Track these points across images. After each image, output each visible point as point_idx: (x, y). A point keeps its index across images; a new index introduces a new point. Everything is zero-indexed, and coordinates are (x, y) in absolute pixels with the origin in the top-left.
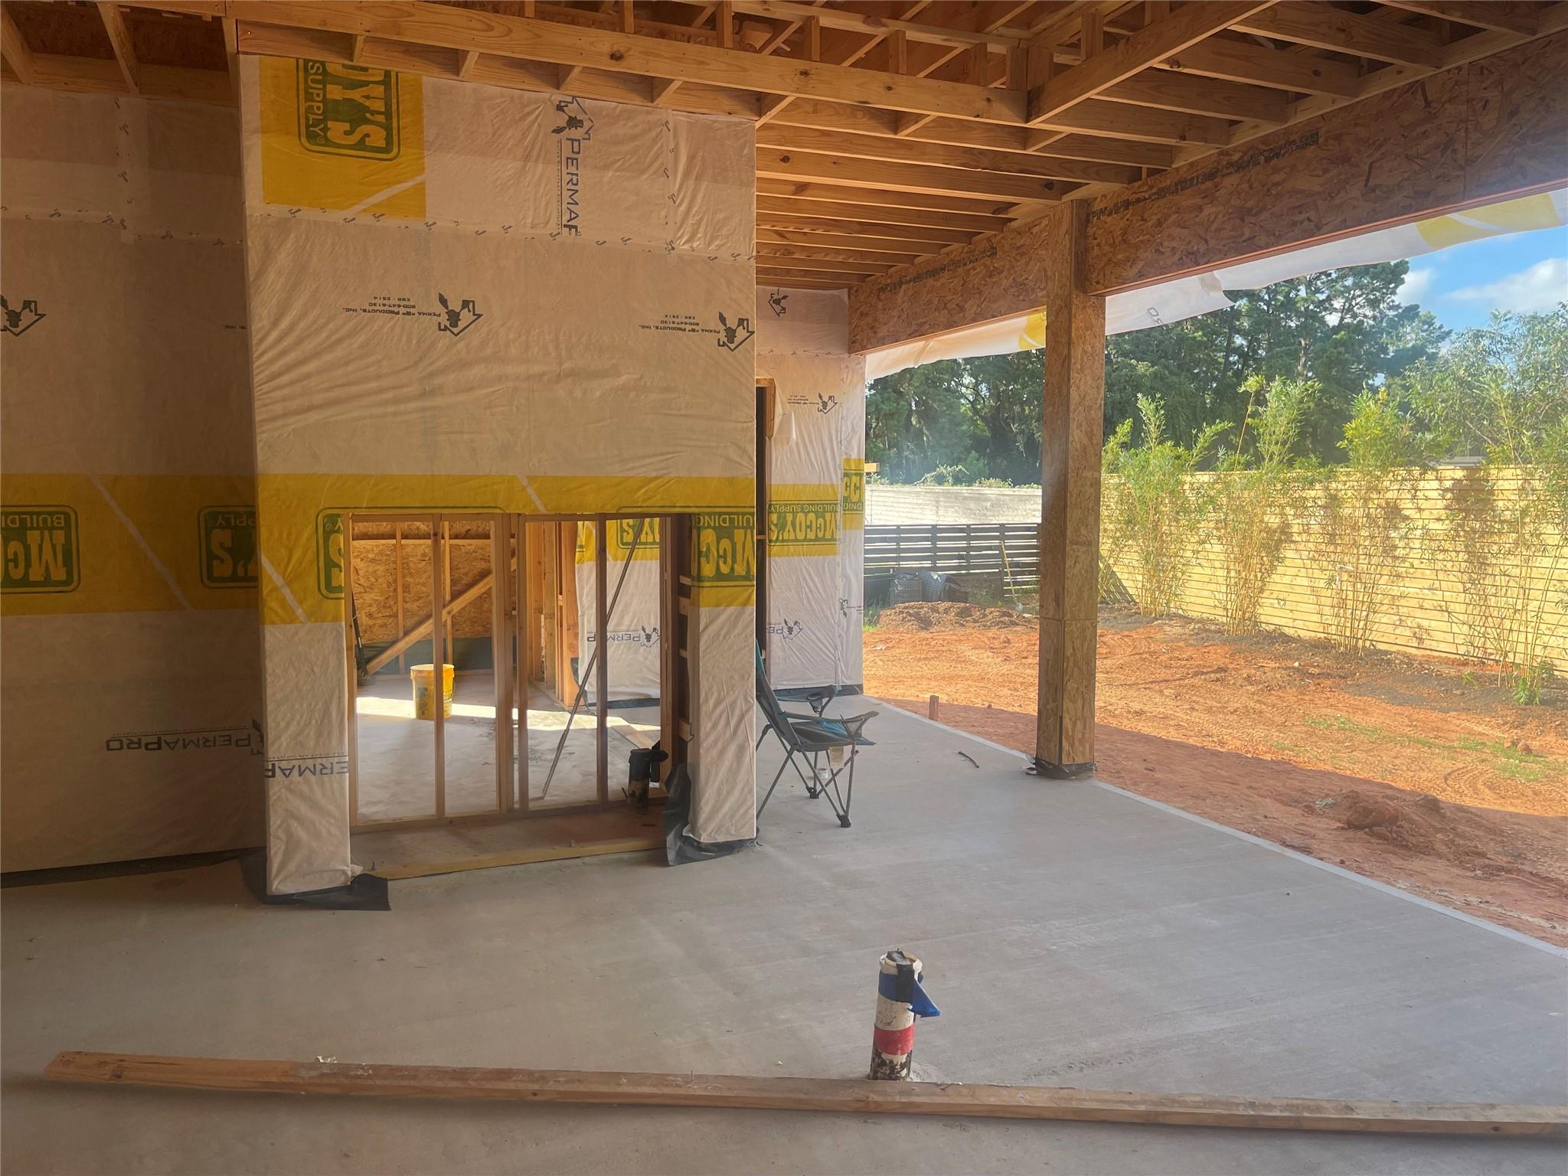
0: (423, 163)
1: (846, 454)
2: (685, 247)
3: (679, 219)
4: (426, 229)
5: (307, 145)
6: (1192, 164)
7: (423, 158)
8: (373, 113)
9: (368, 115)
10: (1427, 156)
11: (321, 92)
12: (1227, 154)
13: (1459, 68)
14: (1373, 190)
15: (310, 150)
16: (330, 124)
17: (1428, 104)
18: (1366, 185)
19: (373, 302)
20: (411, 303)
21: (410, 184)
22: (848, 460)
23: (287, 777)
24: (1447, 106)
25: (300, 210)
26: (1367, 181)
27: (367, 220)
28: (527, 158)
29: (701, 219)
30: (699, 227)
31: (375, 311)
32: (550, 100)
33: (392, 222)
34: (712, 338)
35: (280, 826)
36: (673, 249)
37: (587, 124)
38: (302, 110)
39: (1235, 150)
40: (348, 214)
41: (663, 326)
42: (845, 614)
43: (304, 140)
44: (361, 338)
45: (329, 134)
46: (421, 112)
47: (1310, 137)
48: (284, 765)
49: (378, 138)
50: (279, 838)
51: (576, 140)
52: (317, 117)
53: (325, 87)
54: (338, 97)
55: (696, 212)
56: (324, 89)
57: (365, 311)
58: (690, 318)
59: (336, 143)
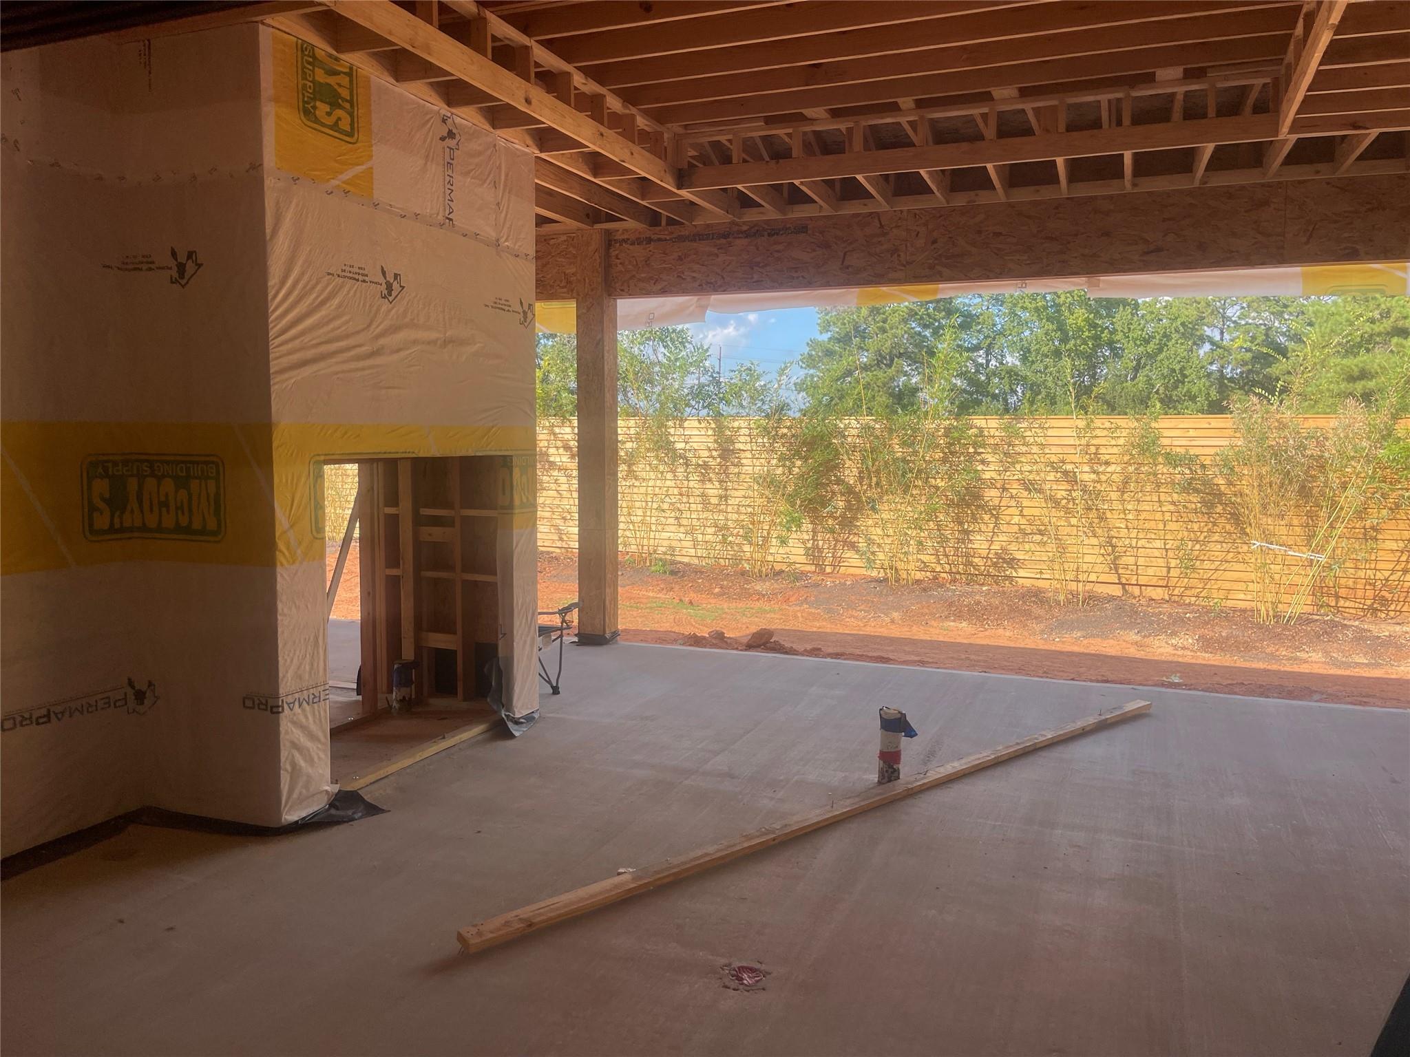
0: (372, 151)
2: (504, 244)
3: (502, 222)
4: (373, 207)
5: (304, 119)
6: (708, 225)
7: (372, 146)
8: (343, 99)
9: (340, 101)
10: (882, 255)
11: (312, 73)
12: (737, 225)
13: (901, 211)
14: (848, 267)
15: (305, 125)
16: (318, 104)
17: (882, 226)
18: (842, 264)
20: (365, 272)
21: (364, 167)
23: (291, 710)
24: (894, 230)
25: (299, 178)
26: (843, 262)
27: (340, 194)
28: (426, 158)
29: (512, 224)
30: (510, 231)
31: (345, 277)
32: (438, 112)
33: (354, 199)
34: (517, 318)
36: (499, 245)
37: (457, 136)
38: (300, 86)
39: (744, 223)
40: (328, 187)
43: (302, 114)
44: (336, 301)
45: (317, 112)
46: (370, 105)
47: (802, 228)
48: (289, 699)
49: (346, 123)
51: (452, 149)
52: (309, 95)
53: (314, 69)
54: (322, 81)
55: (509, 218)
56: (313, 71)
57: (339, 276)
59: (322, 123)
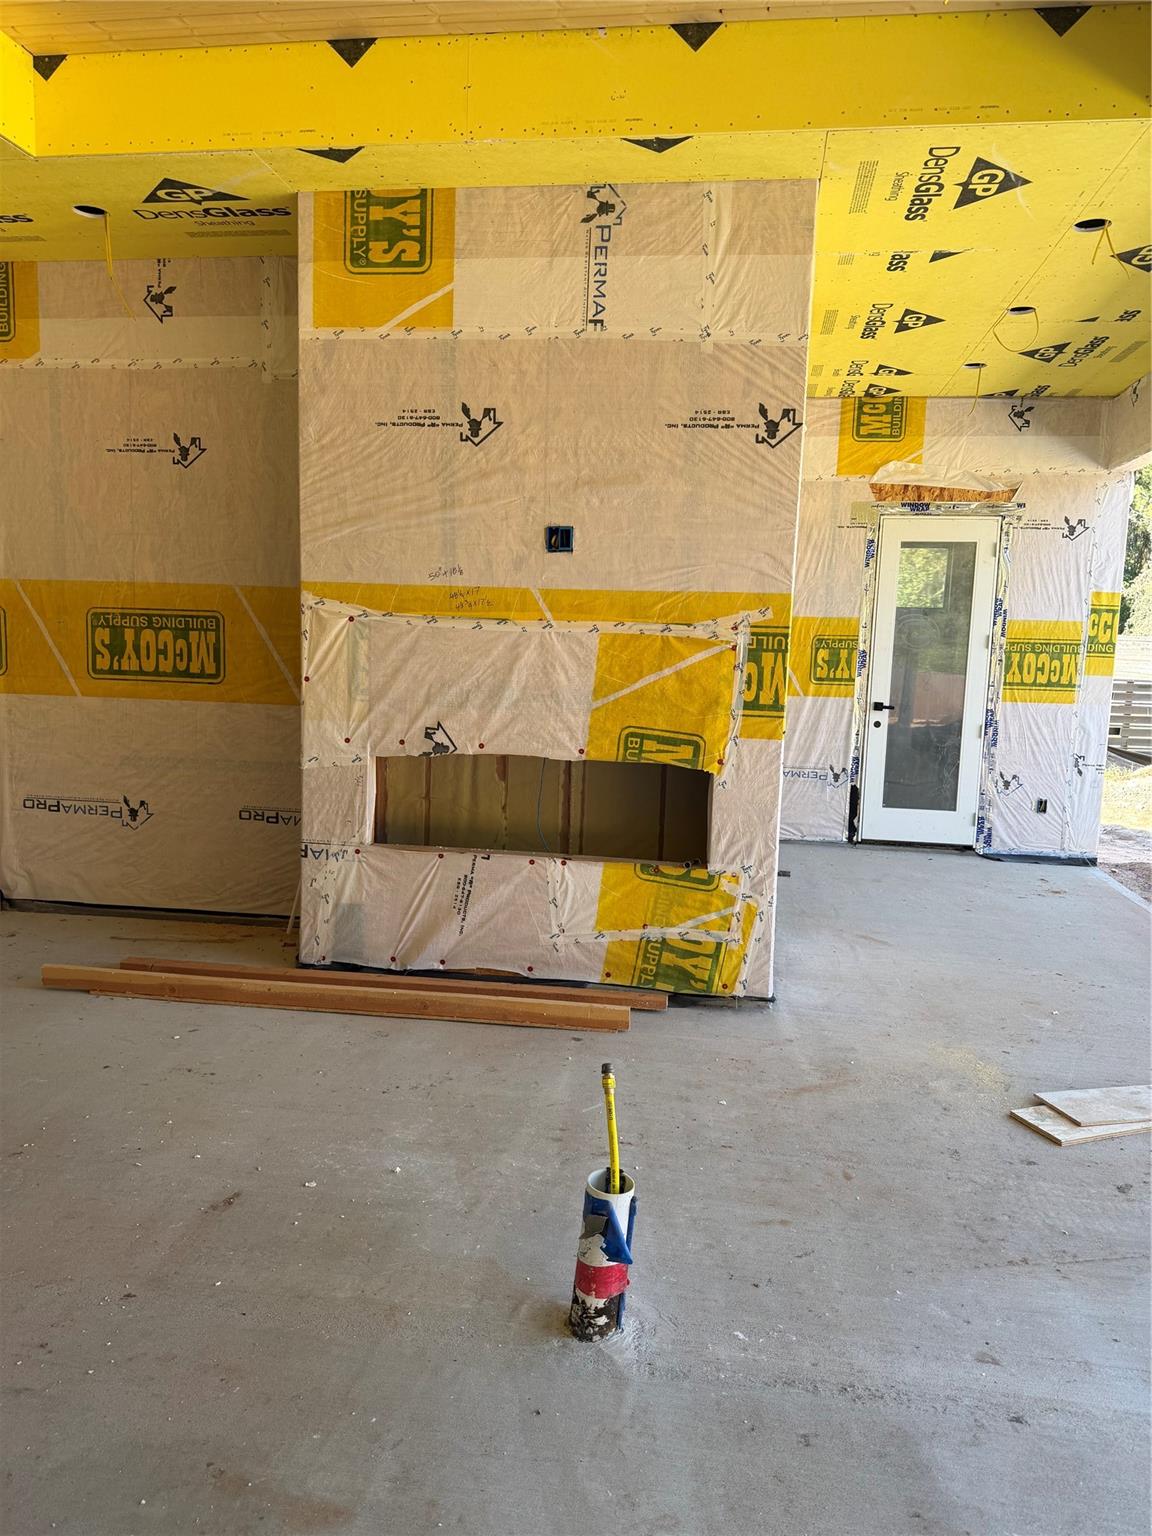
0: (453, 271)
1: (1096, 586)
2: (723, 331)
3: (717, 302)
4: (452, 337)
5: (350, 267)
7: (453, 266)
8: (409, 228)
9: (405, 231)
11: (364, 215)
15: (352, 273)
16: (371, 245)
19: (403, 415)
21: (439, 294)
22: (1098, 594)
23: (317, 858)
25: (342, 331)
27: (400, 334)
28: (554, 253)
29: (743, 299)
30: (739, 308)
31: (403, 424)
32: (582, 187)
33: (422, 334)
34: (749, 435)
35: (309, 902)
36: (709, 335)
37: (619, 209)
38: (348, 234)
40: (383, 330)
41: (692, 424)
42: (1080, 772)
43: (348, 263)
45: (370, 255)
46: (453, 220)
48: (315, 847)
49: (412, 251)
50: (307, 912)
51: (606, 227)
52: (361, 240)
53: (368, 209)
54: (380, 217)
55: (738, 290)
56: (368, 213)
57: (394, 424)
58: (724, 412)
59: (376, 263)
